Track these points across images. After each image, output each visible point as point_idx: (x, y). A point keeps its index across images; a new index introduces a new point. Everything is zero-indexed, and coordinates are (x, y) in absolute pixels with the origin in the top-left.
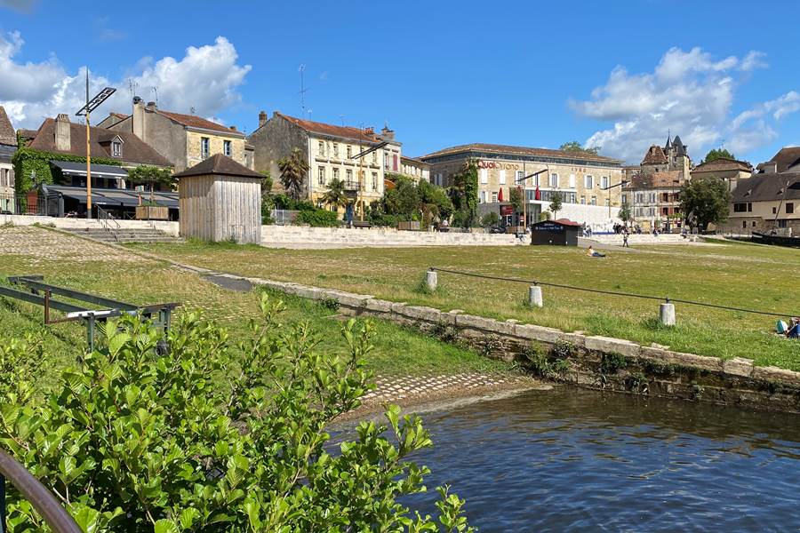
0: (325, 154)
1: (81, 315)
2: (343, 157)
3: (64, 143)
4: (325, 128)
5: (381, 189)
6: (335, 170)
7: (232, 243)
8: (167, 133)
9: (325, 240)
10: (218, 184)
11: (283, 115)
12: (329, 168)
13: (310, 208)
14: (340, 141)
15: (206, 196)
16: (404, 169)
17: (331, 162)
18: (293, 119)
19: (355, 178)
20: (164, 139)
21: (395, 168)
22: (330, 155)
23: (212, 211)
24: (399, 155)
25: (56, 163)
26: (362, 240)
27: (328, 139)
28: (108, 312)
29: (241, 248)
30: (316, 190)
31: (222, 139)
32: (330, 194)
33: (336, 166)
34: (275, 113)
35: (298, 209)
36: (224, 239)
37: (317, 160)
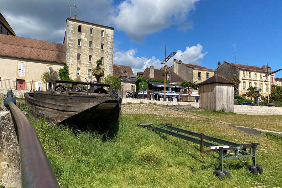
0: (246, 76)
1: (216, 148)
2: (253, 77)
3: (152, 76)
4: (244, 66)
5: (270, 90)
6: (250, 83)
7: (223, 112)
8: (186, 71)
9: (258, 111)
10: (217, 87)
11: (228, 62)
12: (247, 82)
13: (241, 98)
14: (252, 71)
15: (212, 92)
16: (276, 82)
17: (248, 80)
18: (232, 64)
19: (258, 86)
20: (185, 73)
21: (273, 82)
22: (247, 77)
23: (215, 98)
24: (274, 77)
25: (150, 82)
26: (274, 112)
27: (247, 71)
28: (228, 147)
29: (227, 114)
30: (242, 91)
31: (206, 72)
32: (249, 93)
33: (250, 81)
34: (225, 62)
35: (236, 99)
36: (220, 110)
37: (242, 79)
